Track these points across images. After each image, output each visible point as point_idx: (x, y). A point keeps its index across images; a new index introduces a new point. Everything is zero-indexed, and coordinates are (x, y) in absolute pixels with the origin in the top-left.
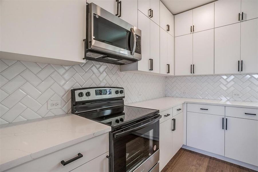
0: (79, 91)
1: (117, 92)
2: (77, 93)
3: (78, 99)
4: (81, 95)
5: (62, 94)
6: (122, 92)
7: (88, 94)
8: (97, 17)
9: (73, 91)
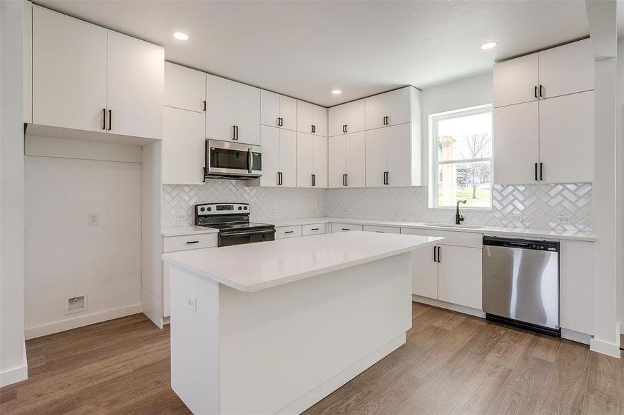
0: (202, 207)
1: (240, 208)
2: (199, 208)
3: (200, 213)
4: (203, 209)
5: (187, 209)
6: (245, 208)
7: (209, 209)
8: (213, 149)
9: (196, 207)
